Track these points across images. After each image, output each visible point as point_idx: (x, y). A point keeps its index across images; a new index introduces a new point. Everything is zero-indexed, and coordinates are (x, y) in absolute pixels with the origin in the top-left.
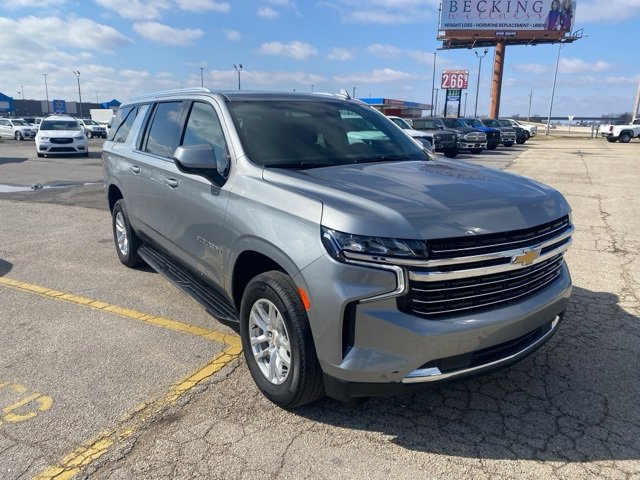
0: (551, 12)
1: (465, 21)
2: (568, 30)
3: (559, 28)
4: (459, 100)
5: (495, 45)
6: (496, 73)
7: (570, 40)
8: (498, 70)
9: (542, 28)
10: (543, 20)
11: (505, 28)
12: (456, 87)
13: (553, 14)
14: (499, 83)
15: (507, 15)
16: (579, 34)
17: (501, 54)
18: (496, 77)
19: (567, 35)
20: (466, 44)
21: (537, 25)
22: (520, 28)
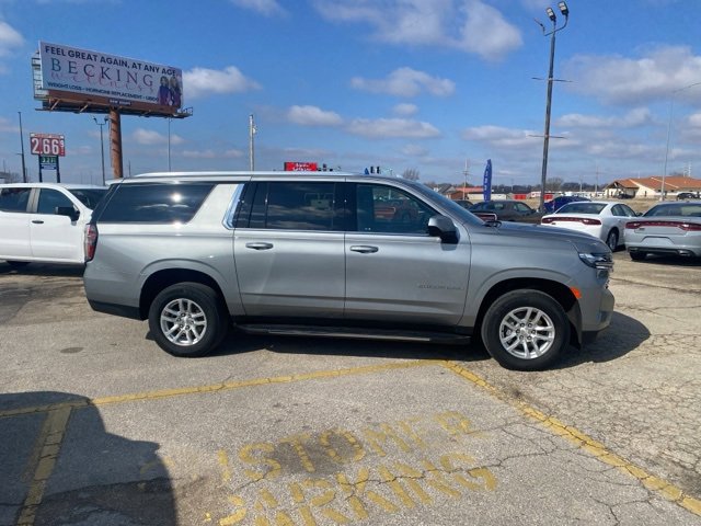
0: (161, 88)
1: (71, 82)
2: (179, 106)
3: (171, 103)
4: (57, 168)
5: (108, 112)
6: (114, 141)
7: (182, 116)
8: (116, 139)
9: (155, 102)
10: (155, 94)
11: (118, 97)
12: (51, 153)
13: (164, 90)
14: (119, 152)
15: (119, 84)
16: (189, 111)
17: (117, 123)
18: (114, 146)
19: (179, 111)
20: (75, 108)
21: (150, 98)
22: (133, 99)
